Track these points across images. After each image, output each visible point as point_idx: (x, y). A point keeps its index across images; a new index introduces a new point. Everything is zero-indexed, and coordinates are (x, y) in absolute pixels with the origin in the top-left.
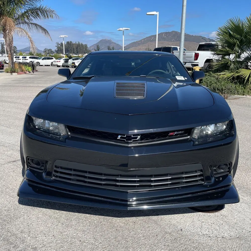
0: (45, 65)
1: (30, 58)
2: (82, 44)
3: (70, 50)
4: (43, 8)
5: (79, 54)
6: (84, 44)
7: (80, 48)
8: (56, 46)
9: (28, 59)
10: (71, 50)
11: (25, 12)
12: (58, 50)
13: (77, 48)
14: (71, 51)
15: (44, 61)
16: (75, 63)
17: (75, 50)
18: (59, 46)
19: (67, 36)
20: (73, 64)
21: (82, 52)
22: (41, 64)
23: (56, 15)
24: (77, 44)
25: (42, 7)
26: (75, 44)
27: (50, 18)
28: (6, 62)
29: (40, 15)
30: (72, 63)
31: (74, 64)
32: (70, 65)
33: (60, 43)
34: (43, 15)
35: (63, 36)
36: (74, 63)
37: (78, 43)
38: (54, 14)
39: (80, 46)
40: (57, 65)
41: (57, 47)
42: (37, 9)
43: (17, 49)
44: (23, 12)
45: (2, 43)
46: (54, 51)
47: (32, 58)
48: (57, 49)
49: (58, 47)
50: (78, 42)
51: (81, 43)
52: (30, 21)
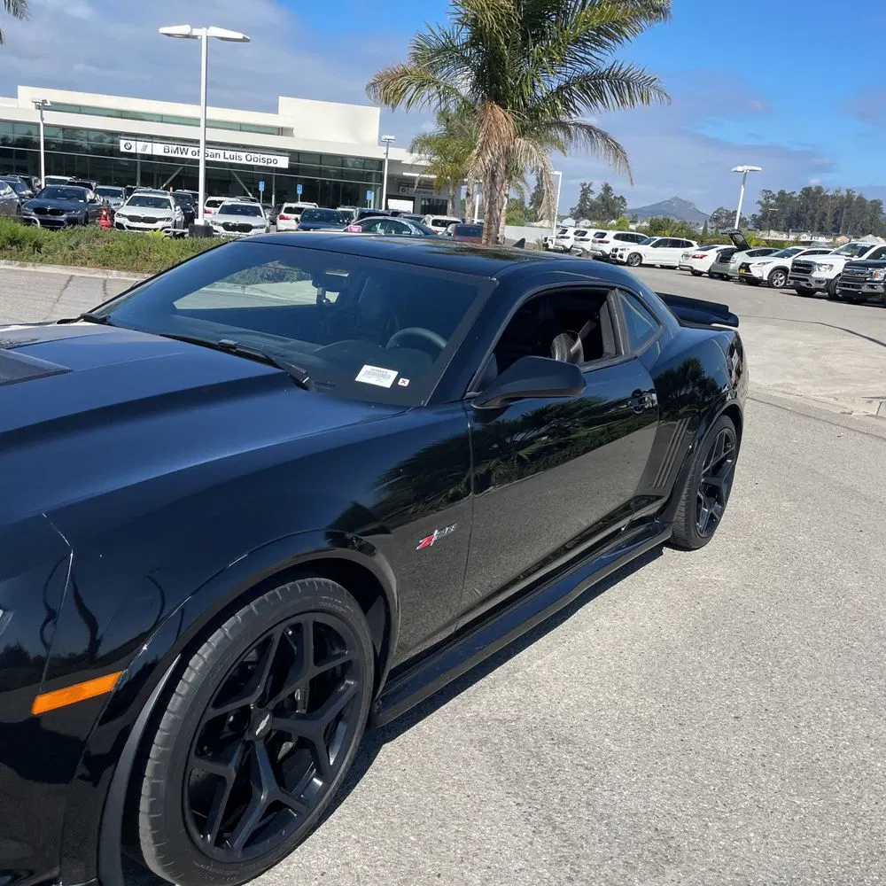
0: (662, 267)
1: (617, 237)
2: (861, 199)
3: (808, 218)
4: (622, 71)
5: (839, 236)
6: (869, 198)
7: (848, 214)
8: (759, 202)
9: (607, 242)
10: (812, 218)
11: (560, 88)
12: (764, 217)
13: (837, 213)
14: (813, 223)
15: (660, 250)
16: (750, 266)
17: (829, 219)
18: (772, 201)
19: (760, 169)
20: (743, 271)
21: (855, 227)
22: (643, 262)
23: (660, 91)
24: (842, 197)
25: (617, 70)
26: (833, 197)
27: (638, 103)
28: (547, 245)
29: (607, 95)
30: (741, 267)
31: (748, 270)
32: (734, 271)
33: (775, 192)
34: (616, 92)
35: (746, 168)
36: (746, 267)
37: (845, 193)
38: (654, 88)
39: (854, 204)
40: (691, 267)
41: (764, 206)
42: (601, 75)
43: (626, 205)
44: (555, 86)
45: (585, 184)
46: (748, 219)
47: (622, 240)
48: (760, 214)
49: (766, 206)
50: (848, 191)
51: (856, 194)
52: (573, 115)
